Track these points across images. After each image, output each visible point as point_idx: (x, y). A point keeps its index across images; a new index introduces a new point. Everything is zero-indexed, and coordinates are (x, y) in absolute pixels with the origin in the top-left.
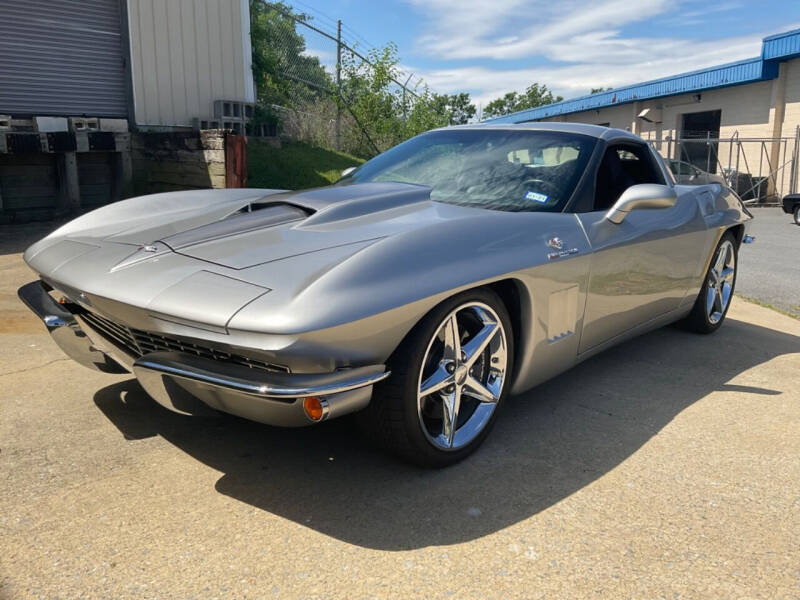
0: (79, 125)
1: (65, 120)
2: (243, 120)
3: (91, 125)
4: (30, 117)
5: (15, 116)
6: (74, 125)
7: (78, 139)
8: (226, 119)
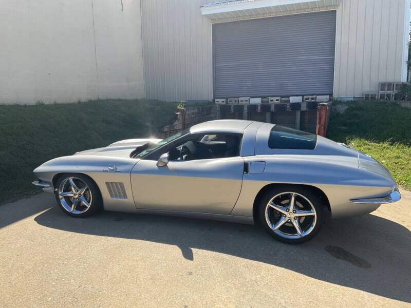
0: (307, 99)
1: (301, 97)
2: (393, 92)
3: (312, 99)
4: (288, 97)
5: (282, 97)
6: (304, 99)
7: (302, 105)
8: (381, 92)
